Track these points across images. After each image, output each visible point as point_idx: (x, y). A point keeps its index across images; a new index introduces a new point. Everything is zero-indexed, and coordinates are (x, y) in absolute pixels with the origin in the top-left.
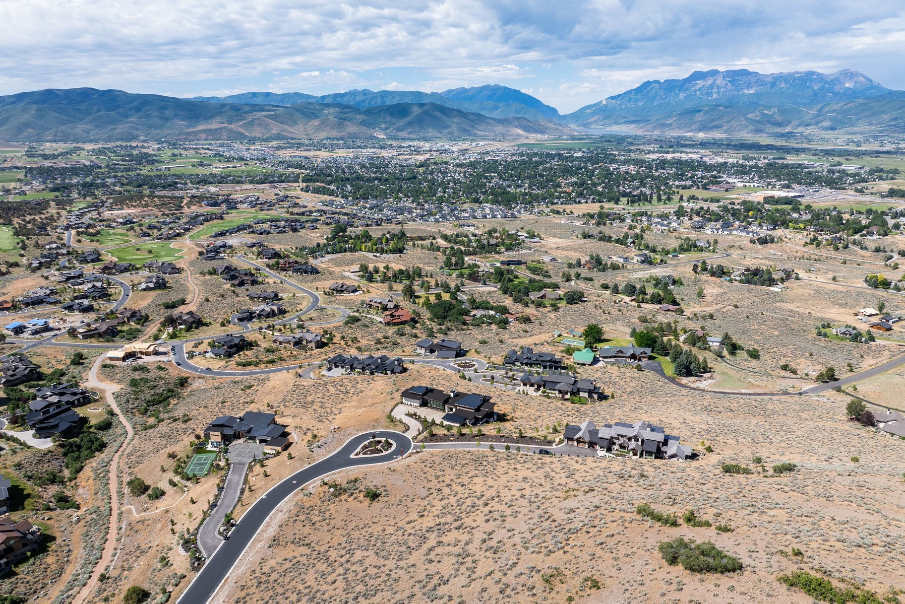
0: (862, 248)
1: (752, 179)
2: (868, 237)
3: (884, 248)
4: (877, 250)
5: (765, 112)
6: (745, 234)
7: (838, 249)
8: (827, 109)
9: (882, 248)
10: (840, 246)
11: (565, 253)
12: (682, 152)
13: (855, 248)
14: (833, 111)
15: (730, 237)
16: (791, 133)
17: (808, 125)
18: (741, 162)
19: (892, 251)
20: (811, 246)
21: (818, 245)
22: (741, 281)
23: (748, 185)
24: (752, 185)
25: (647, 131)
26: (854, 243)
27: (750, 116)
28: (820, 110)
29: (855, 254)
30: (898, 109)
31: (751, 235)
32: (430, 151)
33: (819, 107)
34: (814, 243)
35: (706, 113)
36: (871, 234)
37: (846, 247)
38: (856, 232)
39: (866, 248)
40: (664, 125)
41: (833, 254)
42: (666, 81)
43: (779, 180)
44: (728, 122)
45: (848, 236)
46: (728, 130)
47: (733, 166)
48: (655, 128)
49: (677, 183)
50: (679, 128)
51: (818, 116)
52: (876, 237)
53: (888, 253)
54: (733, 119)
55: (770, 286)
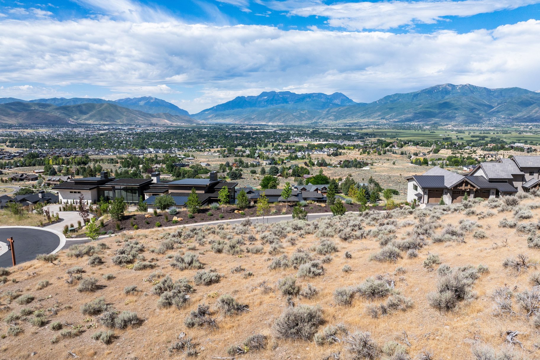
0: (393, 153)
1: (307, 138)
2: (393, 148)
3: (405, 152)
4: (402, 153)
5: (301, 112)
6: (322, 153)
7: (381, 154)
8: (331, 111)
9: (404, 152)
10: (382, 152)
11: (215, 163)
12: (264, 129)
13: (390, 153)
14: (334, 112)
15: (314, 155)
16: (316, 122)
17: (323, 118)
18: (297, 132)
19: (409, 153)
20: (365, 155)
21: (369, 153)
22: (341, 167)
23: (305, 140)
24: (308, 140)
25: (241, 122)
26: (388, 151)
27: (294, 114)
28: (328, 111)
29: (390, 156)
30: (364, 111)
31: (326, 153)
32: (108, 129)
33: (327, 110)
34: (366, 153)
35: (271, 112)
36: (393, 146)
37: (385, 153)
38: (386, 146)
39: (396, 153)
40: (250, 119)
41: (379, 157)
42: (248, 97)
43: (321, 138)
44: (283, 117)
45: (383, 148)
46: (284, 121)
47: (294, 134)
48: (245, 120)
49: (266, 140)
50: (259, 120)
51: (327, 114)
52: (397, 148)
53: (408, 155)
54: (286, 115)
55: (360, 167)
